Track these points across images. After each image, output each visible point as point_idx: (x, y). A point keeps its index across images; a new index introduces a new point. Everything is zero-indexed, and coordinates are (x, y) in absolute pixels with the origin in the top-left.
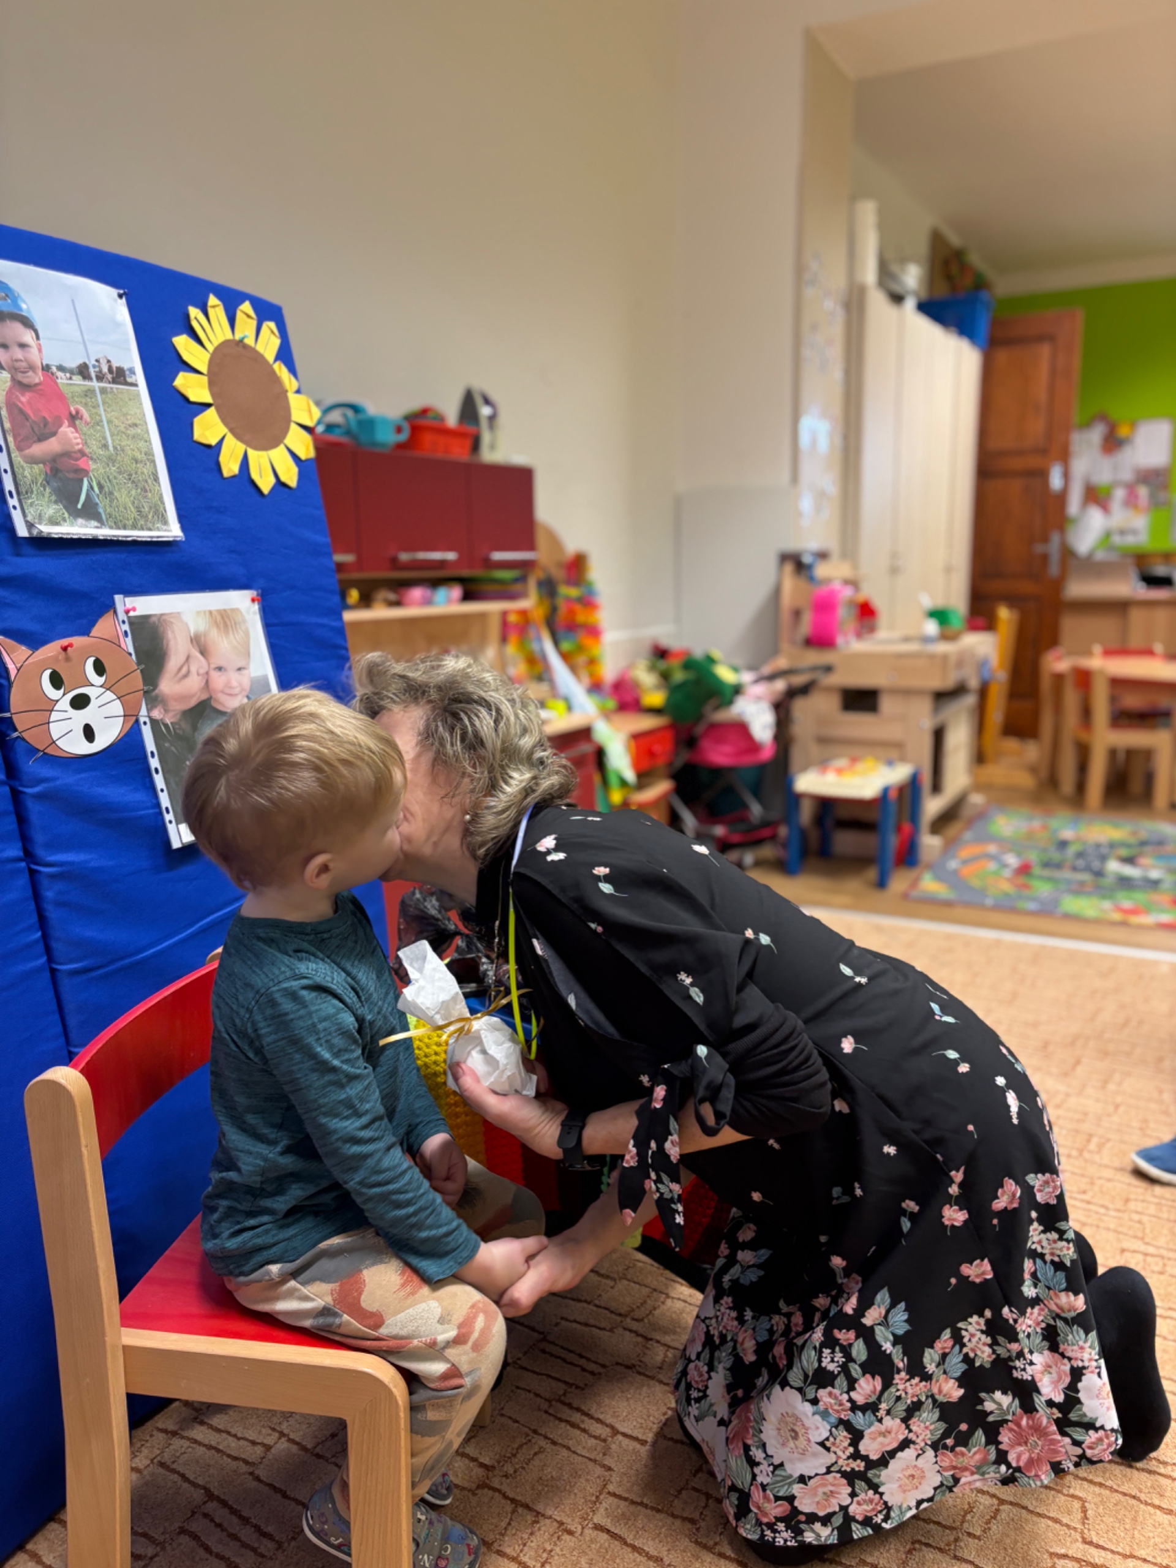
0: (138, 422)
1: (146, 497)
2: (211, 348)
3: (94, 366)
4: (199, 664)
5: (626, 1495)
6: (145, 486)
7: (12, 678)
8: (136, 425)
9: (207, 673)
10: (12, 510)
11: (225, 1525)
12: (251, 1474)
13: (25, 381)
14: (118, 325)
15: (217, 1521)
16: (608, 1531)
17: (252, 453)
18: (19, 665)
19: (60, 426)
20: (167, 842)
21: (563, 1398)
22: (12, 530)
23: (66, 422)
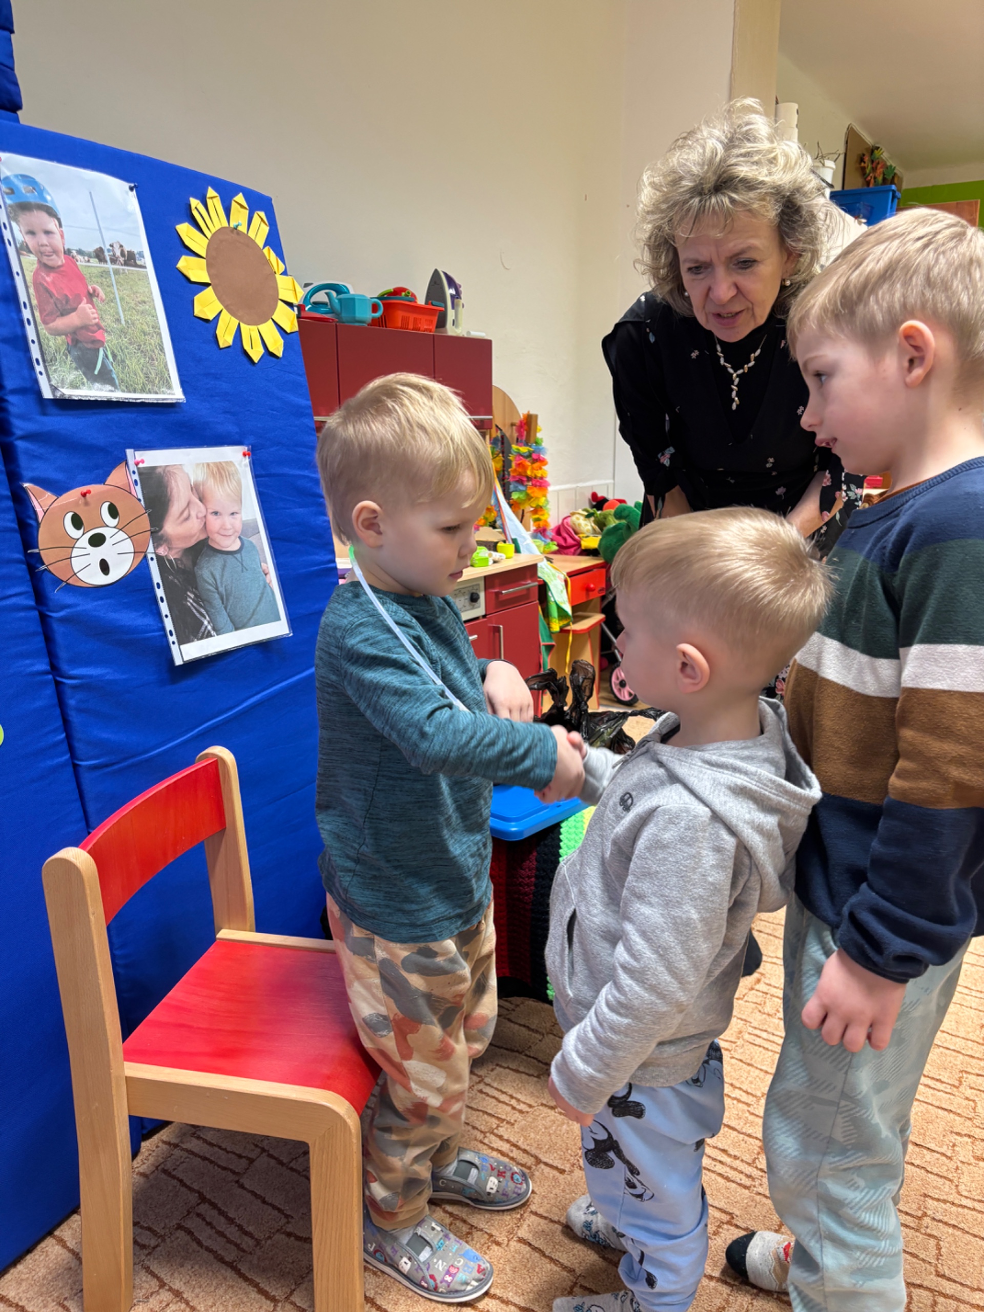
0: (146, 299)
1: (152, 365)
2: (209, 235)
3: (109, 251)
4: (198, 508)
5: (545, 1215)
6: (152, 356)
7: (40, 519)
8: (145, 302)
9: (205, 517)
10: (39, 375)
11: (214, 1223)
12: (237, 1182)
13: (50, 263)
14: (130, 214)
15: (208, 1220)
16: (530, 1245)
17: (244, 327)
18: (45, 509)
19: (80, 303)
20: (171, 660)
21: (495, 1131)
22: (39, 393)
23: (85, 300)
